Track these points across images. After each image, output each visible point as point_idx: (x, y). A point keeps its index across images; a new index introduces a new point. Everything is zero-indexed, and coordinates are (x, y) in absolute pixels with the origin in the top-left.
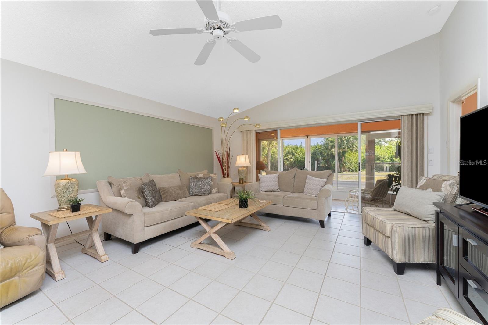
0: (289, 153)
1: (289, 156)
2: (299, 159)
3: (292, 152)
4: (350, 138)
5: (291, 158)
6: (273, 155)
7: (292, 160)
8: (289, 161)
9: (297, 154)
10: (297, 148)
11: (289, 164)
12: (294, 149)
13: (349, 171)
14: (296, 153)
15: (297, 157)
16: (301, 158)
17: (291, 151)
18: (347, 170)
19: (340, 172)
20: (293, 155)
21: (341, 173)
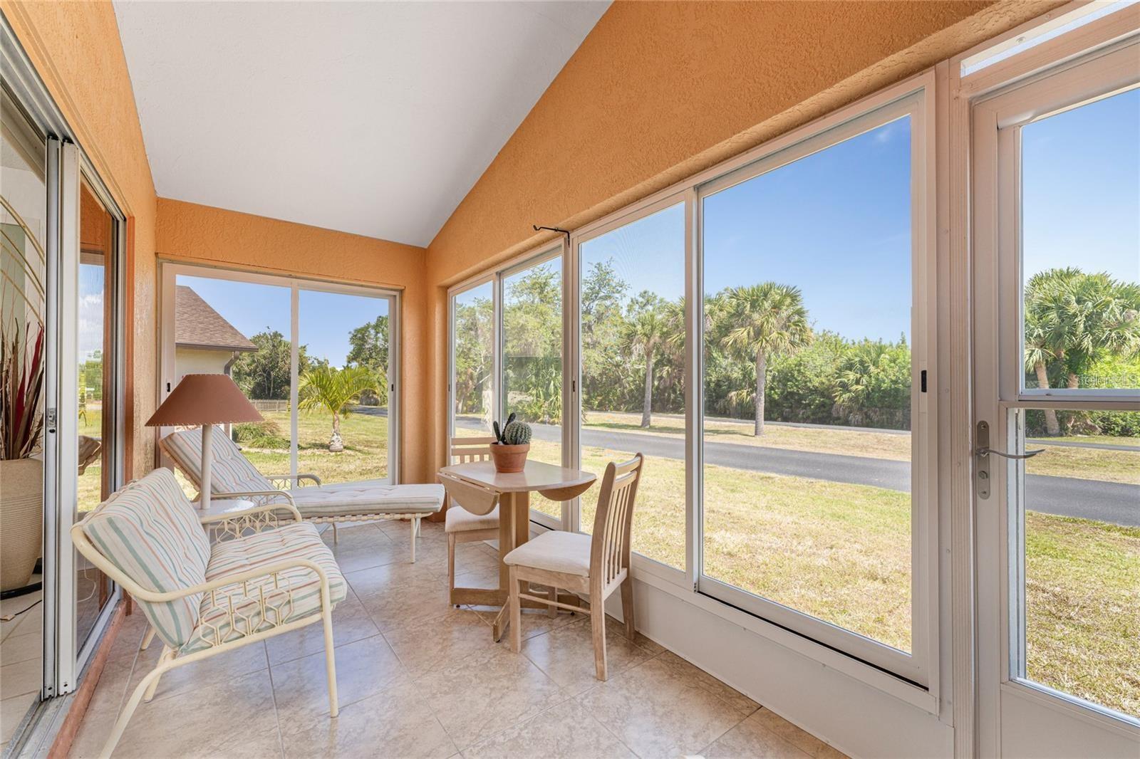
0: (850, 366)
1: (852, 376)
2: (884, 386)
3: (862, 362)
4: (1107, 305)
5: (858, 382)
6: (799, 371)
7: (860, 387)
8: (850, 391)
9: (877, 367)
10: (881, 350)
11: (850, 399)
12: (869, 353)
13: (1106, 431)
14: (875, 364)
15: (877, 379)
16: (892, 381)
17: (857, 359)
18: (1092, 428)
19: (1061, 435)
20: (865, 370)
21: (1064, 439)
